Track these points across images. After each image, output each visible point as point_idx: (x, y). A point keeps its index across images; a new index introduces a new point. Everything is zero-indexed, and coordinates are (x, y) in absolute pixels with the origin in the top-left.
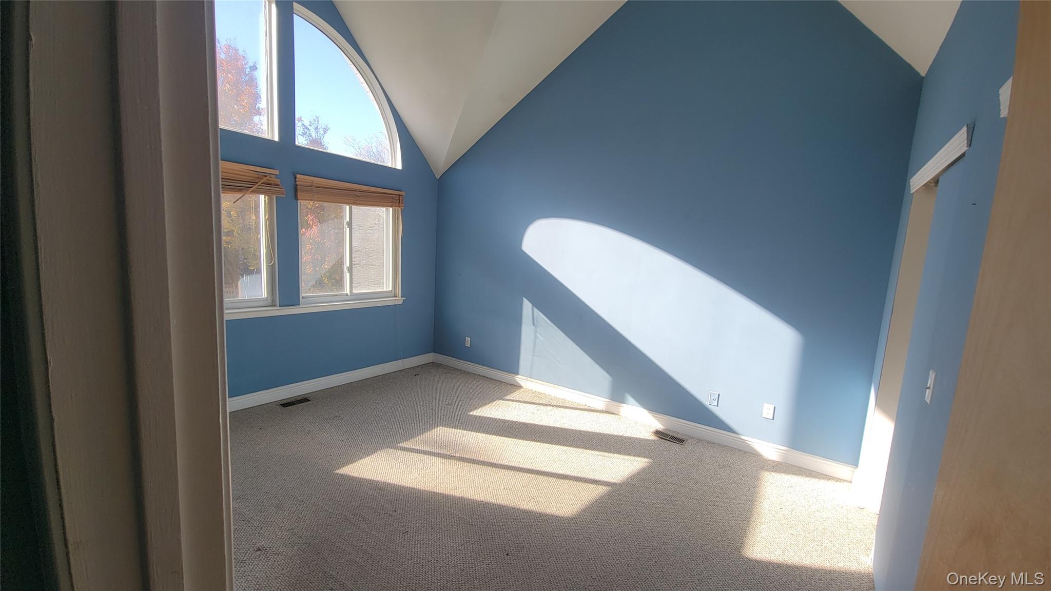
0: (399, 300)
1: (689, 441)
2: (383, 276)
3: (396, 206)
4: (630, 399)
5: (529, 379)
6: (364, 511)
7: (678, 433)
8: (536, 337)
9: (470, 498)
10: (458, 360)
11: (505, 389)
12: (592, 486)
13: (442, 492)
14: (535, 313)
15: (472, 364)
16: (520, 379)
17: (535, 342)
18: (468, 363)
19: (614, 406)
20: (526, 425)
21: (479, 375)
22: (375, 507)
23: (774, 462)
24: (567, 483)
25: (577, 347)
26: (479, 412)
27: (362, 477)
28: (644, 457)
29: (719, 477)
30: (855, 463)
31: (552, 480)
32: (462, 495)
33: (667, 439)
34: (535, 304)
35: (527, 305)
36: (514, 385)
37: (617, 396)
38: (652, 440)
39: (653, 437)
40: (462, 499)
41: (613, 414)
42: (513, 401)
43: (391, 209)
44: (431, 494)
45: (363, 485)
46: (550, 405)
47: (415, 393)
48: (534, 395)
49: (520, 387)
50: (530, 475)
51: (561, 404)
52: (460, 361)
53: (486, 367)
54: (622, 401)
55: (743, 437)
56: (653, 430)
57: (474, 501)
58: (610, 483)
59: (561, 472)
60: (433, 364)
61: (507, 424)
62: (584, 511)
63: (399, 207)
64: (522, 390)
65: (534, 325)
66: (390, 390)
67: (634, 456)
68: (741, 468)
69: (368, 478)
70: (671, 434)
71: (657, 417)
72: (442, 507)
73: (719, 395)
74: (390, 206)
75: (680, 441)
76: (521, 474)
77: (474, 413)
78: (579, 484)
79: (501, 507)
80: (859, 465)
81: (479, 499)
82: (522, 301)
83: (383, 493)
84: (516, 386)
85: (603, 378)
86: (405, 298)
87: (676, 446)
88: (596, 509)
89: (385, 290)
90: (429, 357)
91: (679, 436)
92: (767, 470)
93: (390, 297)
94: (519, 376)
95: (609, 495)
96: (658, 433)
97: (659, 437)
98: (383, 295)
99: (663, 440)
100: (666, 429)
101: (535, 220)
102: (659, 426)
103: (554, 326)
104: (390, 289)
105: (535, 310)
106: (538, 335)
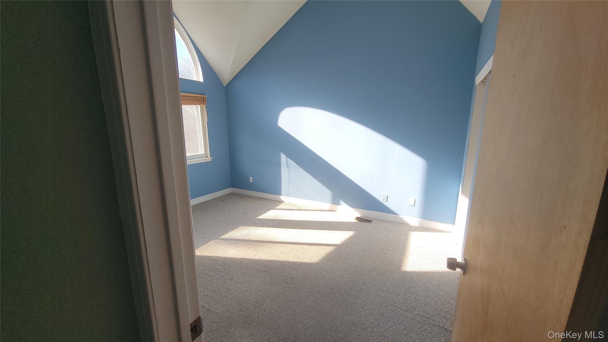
0: (209, 159)
1: (374, 221)
2: (198, 146)
3: (202, 104)
4: (342, 203)
5: (287, 197)
6: (208, 271)
7: (368, 218)
8: (289, 174)
9: (263, 259)
10: (247, 190)
11: (275, 203)
12: (326, 247)
13: (248, 258)
14: (288, 162)
15: (255, 192)
16: (282, 198)
17: (289, 177)
18: (252, 191)
19: (334, 207)
20: (288, 221)
21: (259, 198)
22: (213, 269)
23: (416, 227)
24: (313, 247)
25: (312, 177)
26: (261, 217)
27: (203, 255)
28: (351, 231)
29: (389, 236)
30: (454, 223)
31: (305, 246)
32: (259, 258)
33: (363, 221)
34: (288, 156)
35: (283, 157)
36: (279, 201)
37: (335, 202)
38: (355, 222)
39: (355, 221)
40: (259, 260)
41: (334, 211)
42: (280, 209)
43: (199, 106)
44: (242, 260)
45: (204, 259)
46: (300, 210)
47: (224, 210)
48: (290, 205)
49: (283, 202)
50: (294, 245)
51: (306, 209)
52: (248, 191)
53: (262, 193)
54: (338, 204)
55: (400, 216)
56: (355, 217)
57: (266, 261)
58: (335, 245)
59: (310, 242)
60: (232, 194)
61: (278, 221)
62: (323, 259)
63: (204, 104)
64: (284, 203)
65: (288, 167)
66: (210, 209)
67: (346, 231)
68: (399, 231)
69: (206, 255)
70: (365, 218)
71: (357, 211)
72: (249, 265)
73: (387, 196)
74: (198, 104)
75: (369, 221)
76: (288, 245)
77: (259, 217)
78: (319, 247)
79: (281, 262)
80: (455, 224)
81: (268, 259)
82: (280, 154)
83: (216, 262)
84: (280, 202)
85: (327, 193)
86: (213, 158)
87: (367, 224)
88: (328, 258)
89: (200, 153)
90: (229, 190)
91: (369, 219)
92: (412, 231)
93: (204, 158)
94: (281, 196)
95: (335, 250)
96: (358, 218)
97: (359, 221)
98: (200, 157)
99: (360, 222)
100: (362, 216)
101: (284, 108)
102: (359, 215)
103: (299, 167)
104: (203, 153)
105: (288, 158)
106: (291, 173)
